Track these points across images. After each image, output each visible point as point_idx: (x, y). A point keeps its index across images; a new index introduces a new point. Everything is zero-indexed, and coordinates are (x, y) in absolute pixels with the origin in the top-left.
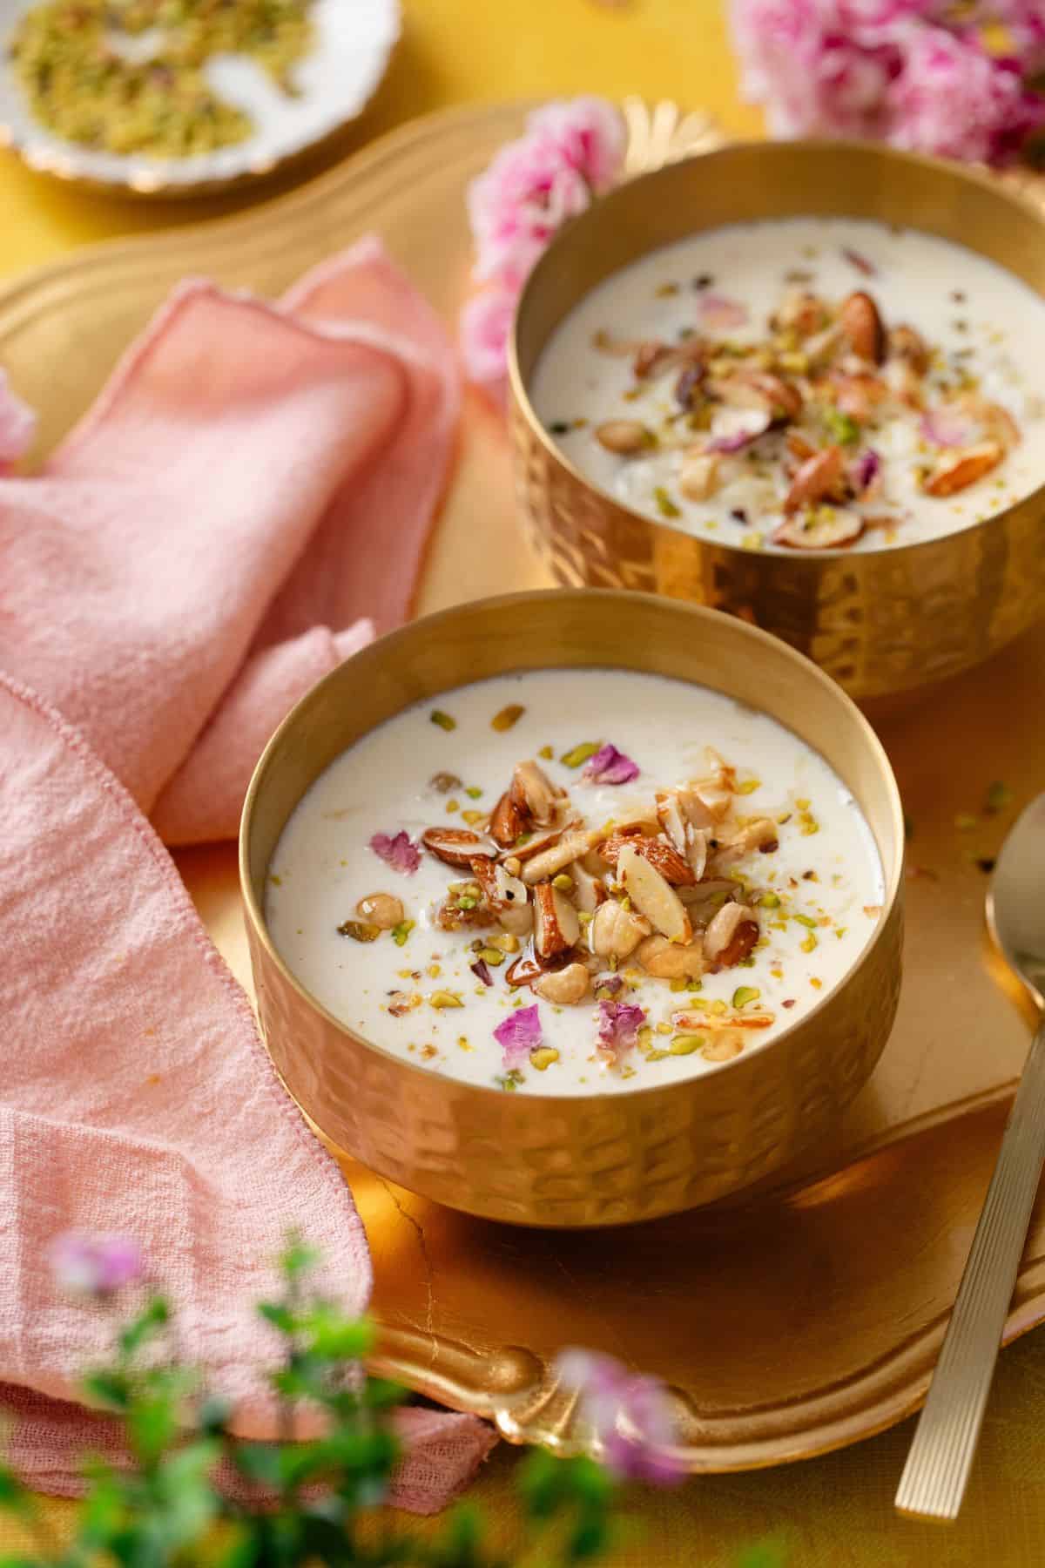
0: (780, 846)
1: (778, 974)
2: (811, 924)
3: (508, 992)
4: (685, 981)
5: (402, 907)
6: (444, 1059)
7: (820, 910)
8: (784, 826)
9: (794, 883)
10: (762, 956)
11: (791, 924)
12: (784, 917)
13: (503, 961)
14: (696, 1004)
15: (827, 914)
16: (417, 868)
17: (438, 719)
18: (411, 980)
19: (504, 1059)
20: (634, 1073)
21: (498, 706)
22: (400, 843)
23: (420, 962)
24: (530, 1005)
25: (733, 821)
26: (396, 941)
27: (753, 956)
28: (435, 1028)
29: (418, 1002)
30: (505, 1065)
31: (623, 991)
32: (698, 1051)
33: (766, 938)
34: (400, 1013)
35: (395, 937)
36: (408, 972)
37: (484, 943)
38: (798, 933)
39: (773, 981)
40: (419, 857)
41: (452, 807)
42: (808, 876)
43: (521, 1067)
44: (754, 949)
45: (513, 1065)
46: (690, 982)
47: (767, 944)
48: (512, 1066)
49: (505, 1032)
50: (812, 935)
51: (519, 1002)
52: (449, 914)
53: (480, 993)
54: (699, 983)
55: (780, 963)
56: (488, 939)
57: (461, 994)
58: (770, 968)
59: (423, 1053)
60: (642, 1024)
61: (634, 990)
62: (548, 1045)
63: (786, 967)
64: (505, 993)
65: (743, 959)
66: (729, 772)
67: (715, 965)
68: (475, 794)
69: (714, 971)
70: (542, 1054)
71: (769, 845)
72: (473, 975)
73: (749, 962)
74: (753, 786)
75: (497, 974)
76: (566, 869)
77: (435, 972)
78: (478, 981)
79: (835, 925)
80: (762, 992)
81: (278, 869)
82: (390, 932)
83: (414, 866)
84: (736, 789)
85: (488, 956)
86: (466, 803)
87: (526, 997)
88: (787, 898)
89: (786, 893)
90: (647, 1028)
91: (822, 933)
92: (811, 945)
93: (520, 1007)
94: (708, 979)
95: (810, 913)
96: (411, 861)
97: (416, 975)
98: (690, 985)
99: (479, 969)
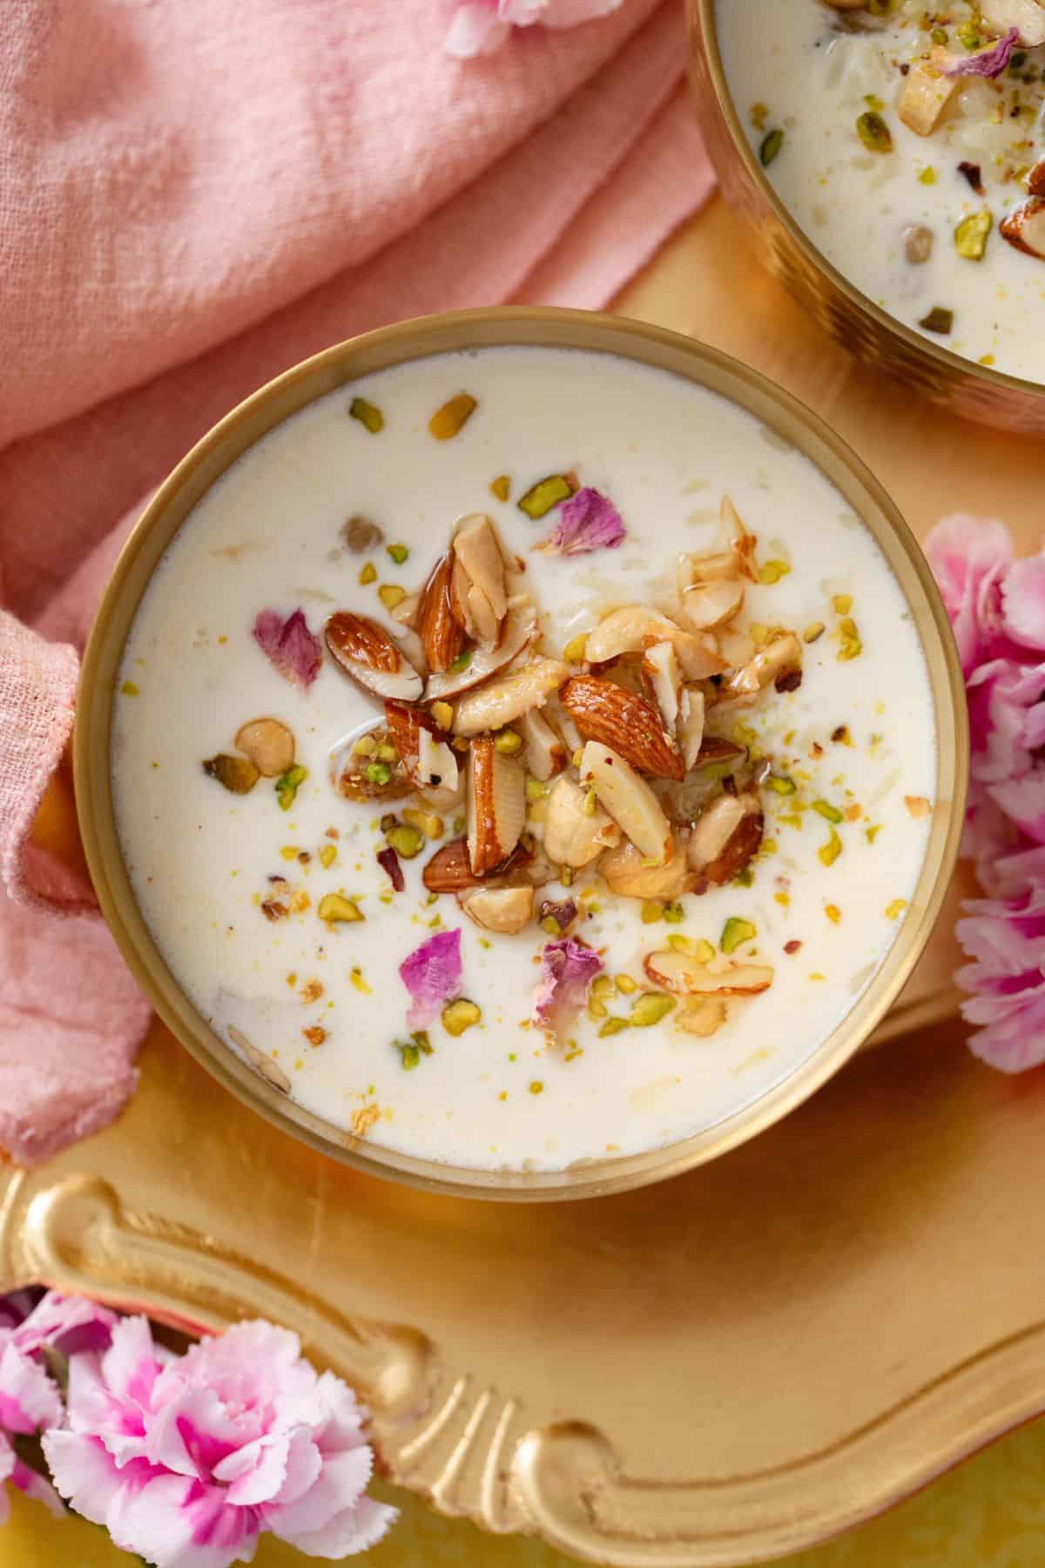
0: (804, 680)
1: (783, 899)
2: (834, 816)
3: (424, 903)
4: (660, 906)
5: (293, 742)
6: (331, 1005)
7: (848, 794)
8: (813, 645)
9: (818, 749)
10: (765, 869)
11: (811, 818)
12: (798, 807)
13: (421, 850)
14: (675, 945)
15: (857, 800)
16: (314, 678)
17: (363, 413)
18: (295, 862)
19: (408, 1012)
20: (580, 1052)
21: (443, 395)
22: (295, 633)
23: (311, 840)
24: (451, 929)
25: (745, 631)
26: (280, 801)
27: (751, 868)
28: (321, 950)
29: (303, 905)
30: (410, 1023)
31: (577, 920)
32: (668, 1019)
33: (772, 840)
34: (275, 914)
35: (279, 794)
36: (294, 850)
37: (400, 819)
38: (817, 831)
39: (775, 909)
40: (317, 664)
41: (368, 576)
42: (839, 734)
43: (429, 1029)
44: (753, 857)
45: (420, 1023)
46: (669, 908)
47: (773, 850)
48: (419, 1027)
49: (413, 969)
50: (835, 837)
51: (436, 922)
52: (354, 785)
53: (386, 900)
54: (680, 909)
55: (788, 882)
56: (405, 812)
57: (360, 898)
58: (776, 889)
59: (305, 993)
60: (597, 975)
61: (591, 916)
62: (470, 998)
63: (797, 891)
64: (421, 904)
65: (738, 871)
66: (747, 544)
67: (701, 880)
68: (399, 556)
69: (699, 890)
70: (463, 1011)
71: (788, 679)
72: (380, 870)
73: (746, 879)
74: (777, 571)
75: (412, 871)
76: (514, 726)
77: (330, 858)
78: (385, 880)
79: (867, 820)
80: (760, 927)
81: (131, 672)
82: (274, 781)
83: (310, 677)
84: (754, 573)
85: (401, 841)
86: (388, 572)
87: (448, 913)
88: (806, 777)
89: (805, 767)
90: (604, 978)
91: (851, 833)
92: (833, 851)
93: (439, 930)
94: (690, 902)
95: (836, 801)
96: (308, 667)
97: (304, 857)
98: (667, 912)
99: (388, 859)
